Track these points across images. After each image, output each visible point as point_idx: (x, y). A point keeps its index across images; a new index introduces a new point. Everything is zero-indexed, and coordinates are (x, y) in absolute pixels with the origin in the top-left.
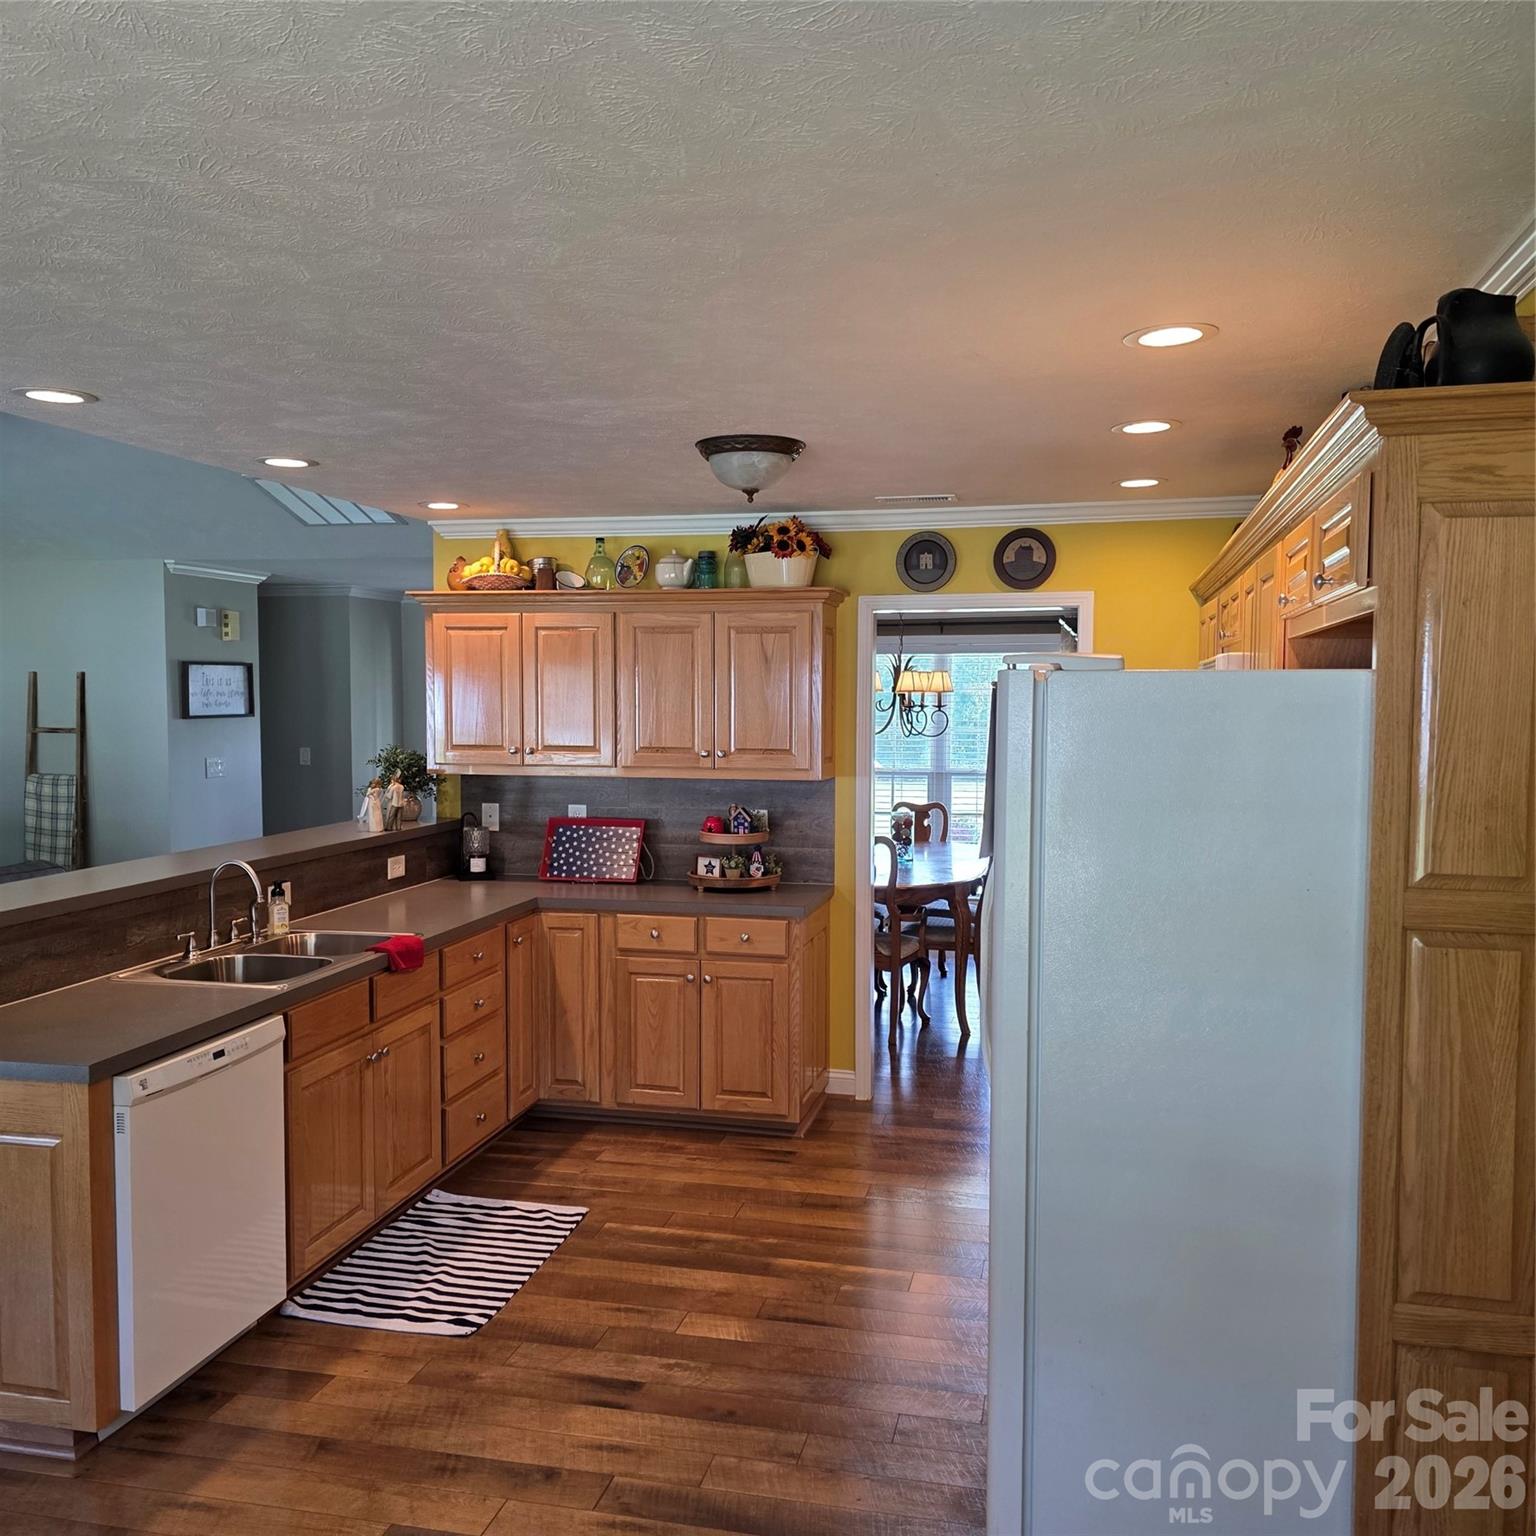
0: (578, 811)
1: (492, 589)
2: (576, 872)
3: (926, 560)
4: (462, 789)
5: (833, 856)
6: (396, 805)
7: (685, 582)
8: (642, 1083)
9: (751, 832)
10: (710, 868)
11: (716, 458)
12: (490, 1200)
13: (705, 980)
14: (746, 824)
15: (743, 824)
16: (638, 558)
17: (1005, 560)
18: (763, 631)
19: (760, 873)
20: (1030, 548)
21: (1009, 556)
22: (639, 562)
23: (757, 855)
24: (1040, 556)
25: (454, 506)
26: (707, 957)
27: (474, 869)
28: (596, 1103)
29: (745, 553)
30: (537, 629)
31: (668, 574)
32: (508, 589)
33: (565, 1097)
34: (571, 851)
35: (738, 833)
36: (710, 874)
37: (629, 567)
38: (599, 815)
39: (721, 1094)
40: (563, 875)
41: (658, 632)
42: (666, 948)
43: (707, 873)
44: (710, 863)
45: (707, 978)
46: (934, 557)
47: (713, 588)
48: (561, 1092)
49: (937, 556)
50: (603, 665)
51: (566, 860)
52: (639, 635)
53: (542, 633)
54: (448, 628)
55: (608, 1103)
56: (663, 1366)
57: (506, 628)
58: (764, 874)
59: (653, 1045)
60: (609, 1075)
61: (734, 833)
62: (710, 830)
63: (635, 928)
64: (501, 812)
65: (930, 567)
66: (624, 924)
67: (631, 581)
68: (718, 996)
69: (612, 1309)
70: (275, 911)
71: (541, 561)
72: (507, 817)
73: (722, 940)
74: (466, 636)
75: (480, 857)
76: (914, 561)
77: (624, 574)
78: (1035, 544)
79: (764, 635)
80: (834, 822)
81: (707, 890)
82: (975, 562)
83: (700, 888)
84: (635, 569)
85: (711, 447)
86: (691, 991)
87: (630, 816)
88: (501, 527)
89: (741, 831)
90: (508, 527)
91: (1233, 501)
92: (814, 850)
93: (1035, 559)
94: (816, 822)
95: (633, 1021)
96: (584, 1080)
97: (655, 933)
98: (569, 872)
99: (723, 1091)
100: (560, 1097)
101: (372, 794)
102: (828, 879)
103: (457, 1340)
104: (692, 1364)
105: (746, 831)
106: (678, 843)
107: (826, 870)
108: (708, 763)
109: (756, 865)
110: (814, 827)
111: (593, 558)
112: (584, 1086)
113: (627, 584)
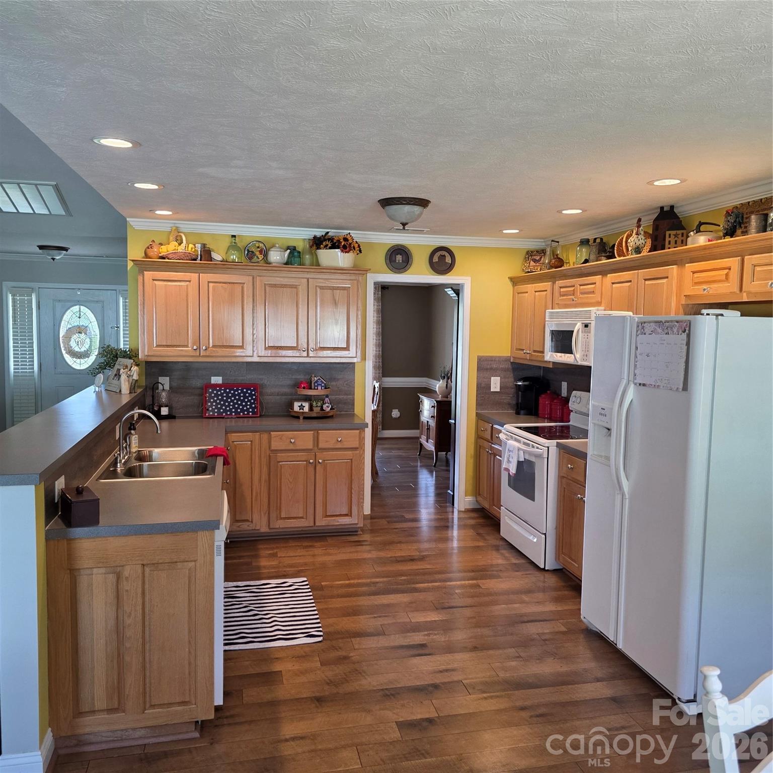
0: (217, 380)
1: (179, 260)
2: (223, 412)
3: (399, 258)
4: (146, 369)
5: (354, 400)
6: (136, 379)
7: (285, 261)
8: (284, 517)
9: (326, 388)
10: (301, 407)
11: (387, 208)
12: (252, 582)
13: (319, 462)
14: (323, 385)
15: (321, 385)
16: (258, 247)
17: (434, 261)
18: (333, 288)
19: (329, 408)
20: (444, 256)
21: (436, 259)
22: (259, 249)
23: (327, 400)
24: (448, 260)
25: (170, 213)
26: (318, 451)
27: (163, 413)
28: (258, 530)
29: (317, 249)
30: (209, 282)
31: (276, 256)
32: (187, 260)
33: (241, 529)
34: (218, 401)
35: (318, 389)
36: (301, 411)
37: (253, 252)
38: (229, 382)
39: (325, 517)
40: (216, 414)
41: (278, 287)
42: (298, 448)
43: (300, 409)
44: (302, 405)
45: (320, 461)
46: (402, 257)
47: (299, 265)
48: (239, 527)
49: (404, 258)
50: (247, 303)
51: (216, 406)
52: (268, 289)
53: (211, 285)
54: (153, 280)
55: (264, 529)
56: (425, 635)
57: (190, 281)
58: (331, 409)
59: (290, 497)
60: (265, 514)
61: (314, 389)
62: (304, 388)
63: (281, 439)
64: (170, 382)
65: (401, 261)
66: (275, 437)
67: (255, 259)
68: (325, 469)
69: (372, 618)
70: (133, 439)
71: (199, 245)
72: (174, 384)
73: (327, 442)
74: (166, 285)
75: (166, 406)
76: (394, 259)
77: (250, 255)
78: (447, 254)
79: (334, 291)
80: (354, 383)
81: (305, 418)
82: (420, 261)
83: (301, 418)
84: (257, 253)
85: (386, 202)
86: (311, 469)
87: (247, 382)
88: (173, 225)
89: (319, 388)
90: (177, 225)
91: (536, 241)
92: (345, 397)
93: (447, 261)
94: (346, 382)
95: (279, 485)
96: (252, 520)
97: (293, 441)
98: (219, 412)
99: (327, 516)
100: (238, 529)
101: (123, 373)
102: (352, 410)
103: (318, 644)
104: (436, 632)
105: (323, 388)
106: (274, 396)
107: (350, 406)
108: (305, 354)
109: (327, 405)
110: (345, 385)
111: (229, 246)
112: (252, 522)
113: (253, 260)
